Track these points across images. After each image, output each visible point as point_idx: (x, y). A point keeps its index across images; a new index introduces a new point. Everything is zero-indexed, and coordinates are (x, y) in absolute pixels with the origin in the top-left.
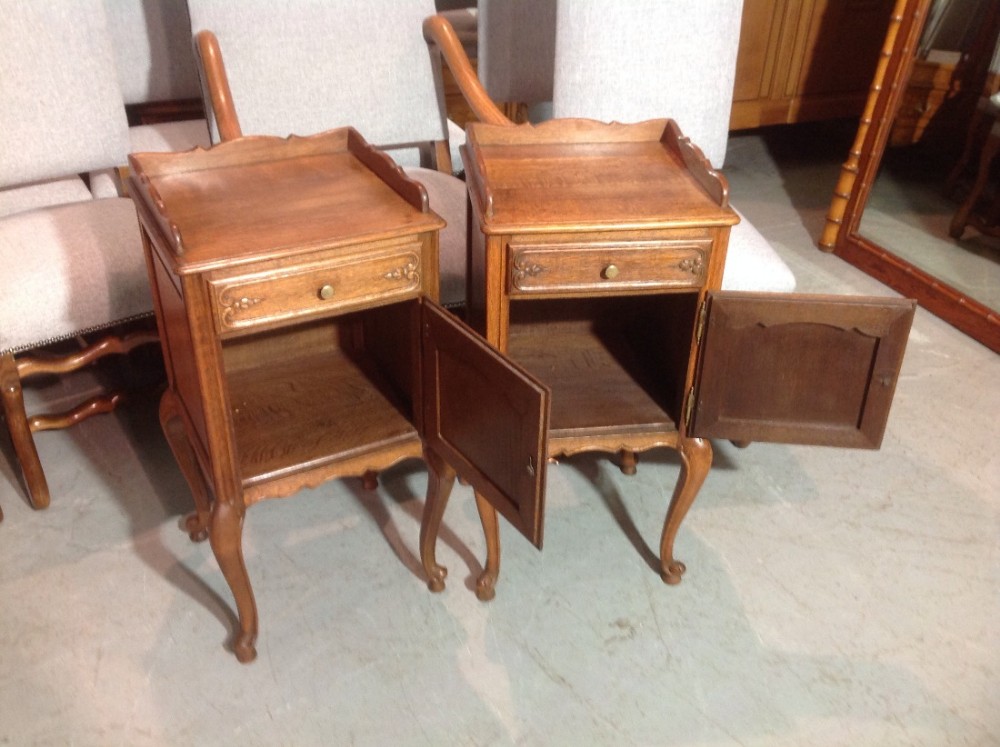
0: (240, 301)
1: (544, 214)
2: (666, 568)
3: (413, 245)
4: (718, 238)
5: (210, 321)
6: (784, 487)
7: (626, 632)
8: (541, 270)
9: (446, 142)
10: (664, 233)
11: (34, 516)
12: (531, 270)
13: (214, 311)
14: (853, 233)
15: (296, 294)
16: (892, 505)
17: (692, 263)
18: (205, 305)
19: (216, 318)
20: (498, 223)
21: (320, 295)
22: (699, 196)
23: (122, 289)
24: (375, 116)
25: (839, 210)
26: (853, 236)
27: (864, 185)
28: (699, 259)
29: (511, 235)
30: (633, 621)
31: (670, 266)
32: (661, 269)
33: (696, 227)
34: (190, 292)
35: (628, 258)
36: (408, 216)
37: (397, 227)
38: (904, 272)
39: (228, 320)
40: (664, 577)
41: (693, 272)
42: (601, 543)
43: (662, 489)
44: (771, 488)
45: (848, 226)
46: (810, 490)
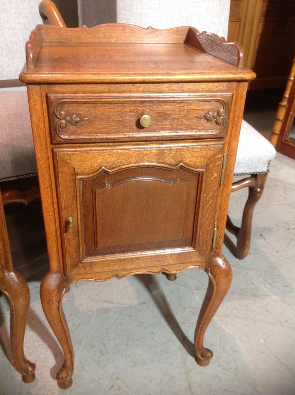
2: (198, 353)
8: (82, 120)
12: (72, 119)
17: (216, 114)
24: (9, 60)
25: (278, 127)
26: (286, 140)
28: (222, 110)
29: (49, 84)
31: (197, 117)
32: (189, 120)
33: (218, 81)
35: (160, 109)
40: (198, 361)
41: (217, 123)
42: (153, 333)
43: (193, 289)
44: (262, 286)
45: (283, 136)
46: (287, 286)
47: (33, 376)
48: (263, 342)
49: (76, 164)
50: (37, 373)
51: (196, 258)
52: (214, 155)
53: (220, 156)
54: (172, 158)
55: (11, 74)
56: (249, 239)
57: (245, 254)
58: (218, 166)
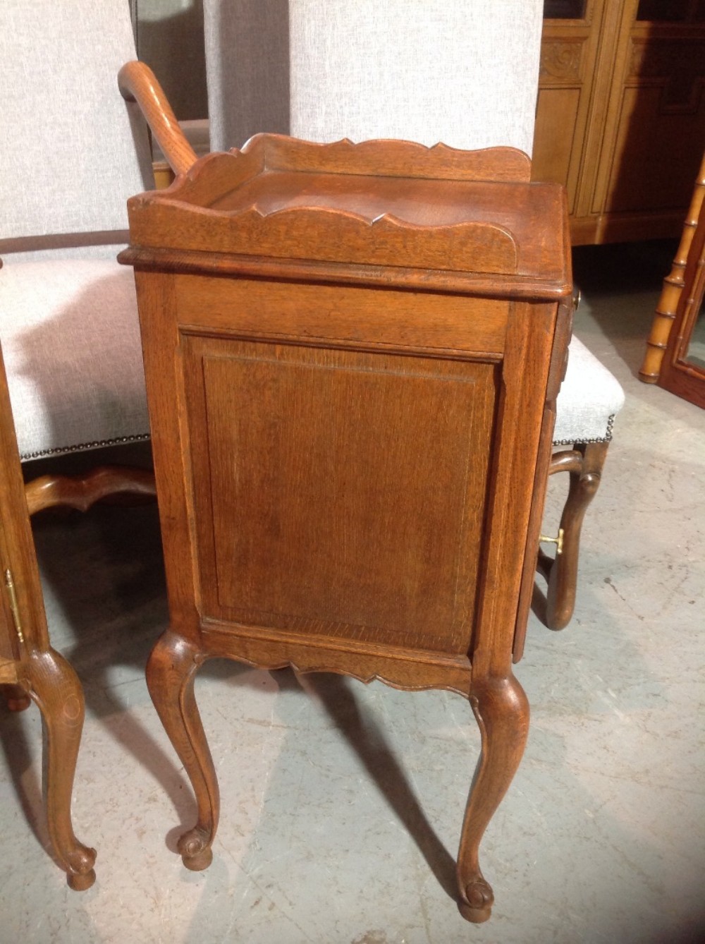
6: (619, 691)
14: (680, 359)
24: (54, 191)
25: (662, 332)
26: (681, 363)
30: (391, 936)
42: (351, 792)
43: (446, 698)
44: (600, 693)
45: (674, 350)
46: (655, 695)
47: (91, 876)
48: (591, 816)
50: (98, 869)
55: (57, 222)
56: (574, 586)
57: (564, 618)
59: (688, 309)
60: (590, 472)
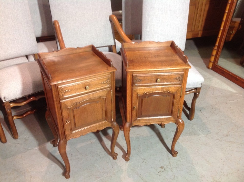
0: (66, 91)
1: (141, 66)
2: (173, 153)
3: (109, 75)
4: (186, 71)
5: (58, 96)
6: (202, 131)
7: (163, 170)
8: (141, 80)
9: (115, 45)
10: (172, 71)
11: (14, 141)
12: (138, 80)
13: (59, 94)
14: (216, 64)
15: (79, 88)
16: (229, 135)
17: (179, 78)
18: (57, 92)
19: (60, 95)
20: (130, 69)
21: (85, 88)
22: (180, 61)
23: (36, 85)
25: (213, 59)
26: (217, 65)
27: (219, 53)
28: (181, 77)
29: (133, 72)
30: (165, 167)
31: (173, 79)
32: (171, 79)
33: (180, 69)
34: (53, 89)
35: (163, 77)
36: (107, 68)
37: (105, 71)
38: (229, 74)
39: (63, 96)
40: (173, 155)
41: (179, 80)
42: (156, 146)
43: (171, 132)
44: (199, 131)
45: (215, 63)
46: (208, 131)
48: (197, 150)
49: (138, 92)
51: (172, 119)
52: (178, 89)
53: (180, 89)
54: (166, 90)
56: (194, 113)
57: (192, 118)
58: (180, 92)
59: (218, 55)
60: (198, 93)
